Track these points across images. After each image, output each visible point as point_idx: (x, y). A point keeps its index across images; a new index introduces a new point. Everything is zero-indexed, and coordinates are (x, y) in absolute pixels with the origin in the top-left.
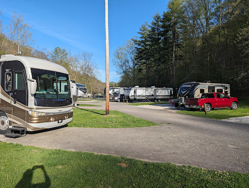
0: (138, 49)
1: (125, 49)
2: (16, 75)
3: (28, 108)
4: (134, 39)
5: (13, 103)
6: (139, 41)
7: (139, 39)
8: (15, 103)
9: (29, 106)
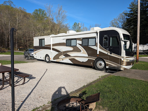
0: (127, 19)
1: (118, 20)
2: (111, 38)
3: (121, 57)
4: (125, 13)
5: (109, 54)
6: (128, 14)
7: (128, 12)
8: (111, 54)
9: (122, 56)
